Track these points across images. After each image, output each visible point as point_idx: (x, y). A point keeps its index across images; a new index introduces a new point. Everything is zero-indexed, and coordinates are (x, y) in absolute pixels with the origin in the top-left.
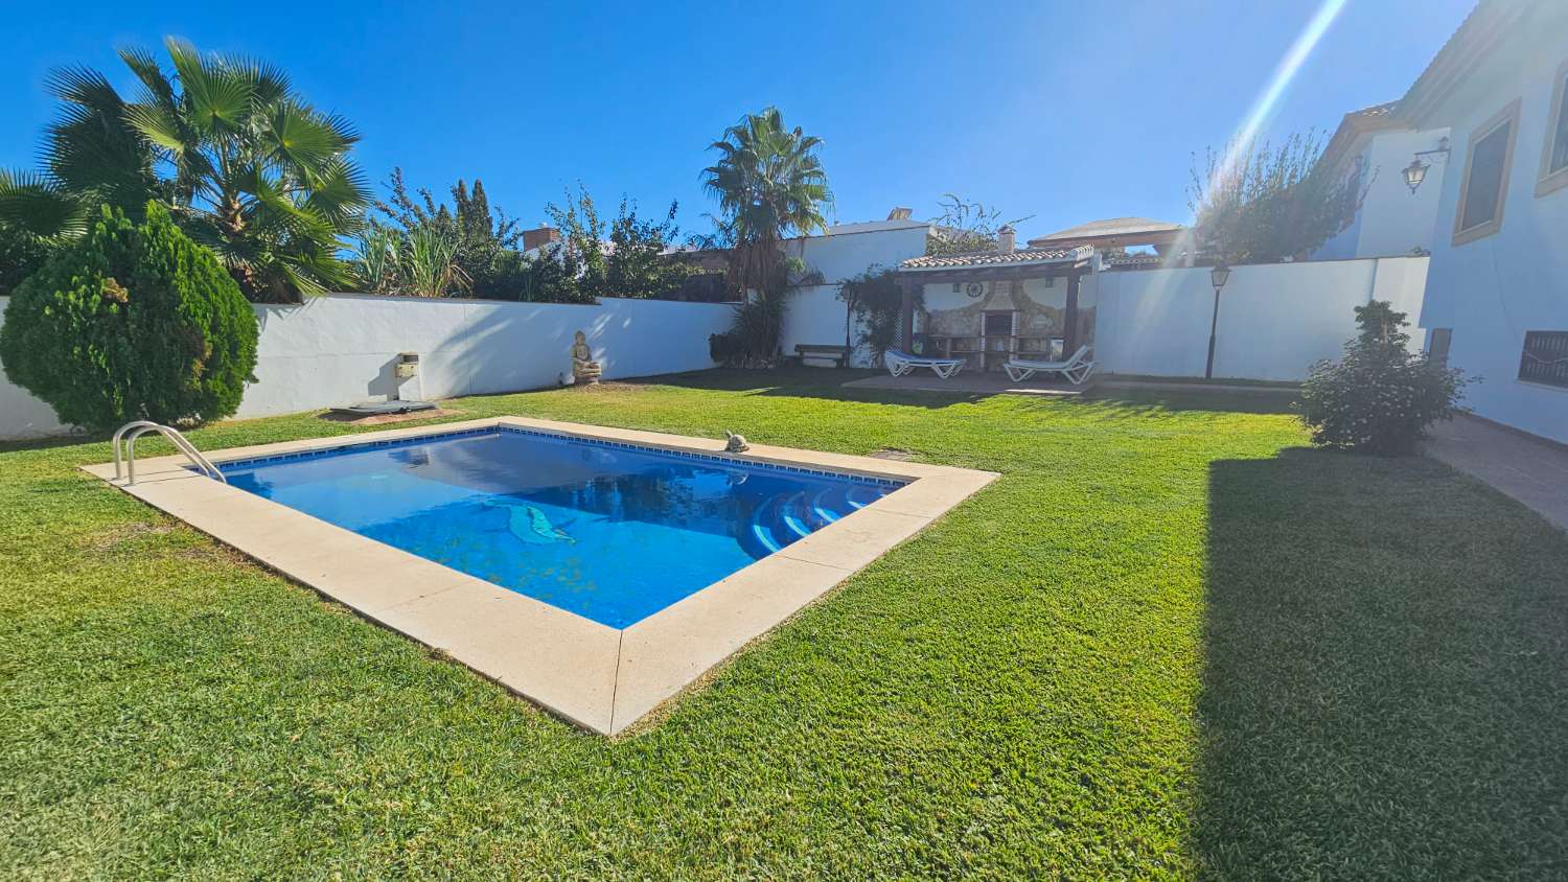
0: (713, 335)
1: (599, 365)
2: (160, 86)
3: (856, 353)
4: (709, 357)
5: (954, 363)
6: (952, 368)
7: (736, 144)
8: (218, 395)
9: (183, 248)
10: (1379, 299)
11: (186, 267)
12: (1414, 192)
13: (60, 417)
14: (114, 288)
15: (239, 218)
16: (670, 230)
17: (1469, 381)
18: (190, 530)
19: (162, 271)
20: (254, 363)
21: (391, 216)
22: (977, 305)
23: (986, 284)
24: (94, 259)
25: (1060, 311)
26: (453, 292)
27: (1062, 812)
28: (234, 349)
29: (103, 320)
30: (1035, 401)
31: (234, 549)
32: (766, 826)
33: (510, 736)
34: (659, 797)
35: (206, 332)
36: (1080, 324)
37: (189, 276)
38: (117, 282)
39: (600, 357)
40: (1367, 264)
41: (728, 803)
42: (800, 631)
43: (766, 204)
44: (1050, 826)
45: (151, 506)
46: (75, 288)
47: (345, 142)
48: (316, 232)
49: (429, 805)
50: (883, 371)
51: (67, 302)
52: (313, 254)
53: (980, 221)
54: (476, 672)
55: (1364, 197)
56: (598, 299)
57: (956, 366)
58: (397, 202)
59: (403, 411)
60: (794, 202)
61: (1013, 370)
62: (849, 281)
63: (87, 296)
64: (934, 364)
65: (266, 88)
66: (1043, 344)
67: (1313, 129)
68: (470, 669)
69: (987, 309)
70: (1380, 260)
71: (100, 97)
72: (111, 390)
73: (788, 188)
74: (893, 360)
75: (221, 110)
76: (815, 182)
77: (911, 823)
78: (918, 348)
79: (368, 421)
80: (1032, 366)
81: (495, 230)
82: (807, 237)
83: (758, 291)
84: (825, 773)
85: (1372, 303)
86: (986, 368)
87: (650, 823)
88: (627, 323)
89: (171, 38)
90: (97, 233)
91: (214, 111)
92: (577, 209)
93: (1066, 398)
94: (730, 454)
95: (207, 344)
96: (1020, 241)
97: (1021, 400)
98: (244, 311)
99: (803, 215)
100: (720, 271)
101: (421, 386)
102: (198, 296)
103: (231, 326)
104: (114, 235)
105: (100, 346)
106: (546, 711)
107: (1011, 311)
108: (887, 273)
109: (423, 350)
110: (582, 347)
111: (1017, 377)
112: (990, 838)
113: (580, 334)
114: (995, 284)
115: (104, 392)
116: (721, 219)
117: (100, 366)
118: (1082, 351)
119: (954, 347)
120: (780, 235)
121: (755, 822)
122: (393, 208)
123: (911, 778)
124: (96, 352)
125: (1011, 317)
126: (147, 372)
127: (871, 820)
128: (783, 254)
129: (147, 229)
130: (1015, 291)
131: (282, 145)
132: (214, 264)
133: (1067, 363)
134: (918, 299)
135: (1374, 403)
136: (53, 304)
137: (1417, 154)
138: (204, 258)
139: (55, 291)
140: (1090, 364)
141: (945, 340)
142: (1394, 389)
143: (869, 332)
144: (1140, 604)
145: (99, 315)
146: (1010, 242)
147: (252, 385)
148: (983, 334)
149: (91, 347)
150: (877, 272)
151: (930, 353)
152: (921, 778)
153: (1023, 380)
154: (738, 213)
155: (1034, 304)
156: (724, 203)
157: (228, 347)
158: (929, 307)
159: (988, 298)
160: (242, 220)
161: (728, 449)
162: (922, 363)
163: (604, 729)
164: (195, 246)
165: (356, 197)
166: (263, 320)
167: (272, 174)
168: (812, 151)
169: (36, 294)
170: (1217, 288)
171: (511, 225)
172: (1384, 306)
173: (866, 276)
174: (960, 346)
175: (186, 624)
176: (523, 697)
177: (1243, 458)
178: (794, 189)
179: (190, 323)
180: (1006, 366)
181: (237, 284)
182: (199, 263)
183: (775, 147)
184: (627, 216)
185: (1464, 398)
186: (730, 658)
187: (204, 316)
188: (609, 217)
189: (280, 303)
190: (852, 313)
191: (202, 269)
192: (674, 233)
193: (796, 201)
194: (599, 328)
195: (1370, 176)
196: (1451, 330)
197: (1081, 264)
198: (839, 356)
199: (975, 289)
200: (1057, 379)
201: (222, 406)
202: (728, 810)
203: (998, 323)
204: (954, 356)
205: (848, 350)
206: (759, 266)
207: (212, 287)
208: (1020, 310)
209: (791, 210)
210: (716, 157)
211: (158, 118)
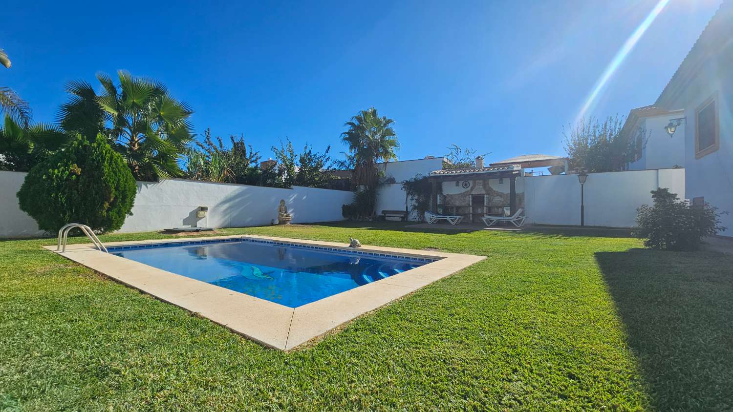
0: (344, 205)
1: (291, 215)
2: (112, 90)
3: (411, 214)
4: (342, 215)
5: (458, 217)
6: (457, 220)
7: (356, 123)
8: (113, 219)
9: (109, 153)
10: (662, 187)
11: (109, 161)
12: (672, 137)
13: (39, 226)
14: (75, 168)
15: (136, 145)
16: (326, 158)
17: (721, 214)
18: (85, 268)
19: (98, 162)
20: (132, 206)
21: (203, 148)
22: (468, 192)
23: (471, 182)
24: (70, 156)
25: (507, 194)
26: (227, 181)
27: (561, 390)
28: (124, 198)
29: (67, 182)
30: (499, 233)
31: (103, 274)
32: (377, 393)
33: (228, 348)
34: (311, 378)
35: (113, 190)
36: (517, 200)
37: (110, 165)
38: (77, 166)
39: (292, 212)
40: (653, 172)
41: (353, 381)
42: (391, 310)
43: (369, 147)
44: (557, 397)
45: (68, 259)
46: (58, 168)
47: (187, 113)
48: (169, 150)
49: (174, 377)
50: (423, 222)
51: (54, 173)
52: (166, 161)
53: (466, 156)
54: (214, 322)
55: (646, 143)
56: (292, 186)
57: (459, 219)
58: (206, 142)
59: (197, 231)
60: (381, 147)
61: (486, 220)
62: (407, 181)
63: (63, 171)
64: (448, 218)
65: (157, 92)
66: (500, 209)
67: (617, 114)
68: (211, 321)
69: (472, 193)
70: (659, 170)
71: (87, 93)
72: (64, 214)
73: (379, 140)
74: (428, 216)
75: (137, 99)
76: (392, 138)
77: (467, 393)
78: (440, 211)
79: (180, 234)
80: (495, 219)
81: (248, 156)
82: (388, 162)
83: (365, 186)
84: (411, 369)
85: (659, 189)
86: (473, 221)
87: (306, 389)
88: (305, 197)
89: (121, 71)
90: (73, 145)
91: (133, 100)
92: (285, 149)
93: (514, 231)
94: (352, 248)
95: (112, 195)
96: (486, 163)
97: (492, 232)
98: (131, 182)
99: (386, 153)
100: (348, 178)
101: (208, 221)
102: (112, 173)
103: (125, 188)
104: (80, 146)
105: (64, 193)
106: (250, 339)
107: (484, 194)
108: (425, 178)
109: (210, 206)
110: (283, 207)
111: (489, 224)
112: (519, 402)
113: (283, 201)
114: (475, 183)
115: (61, 215)
116: (349, 154)
117: (62, 203)
118: (519, 211)
119: (457, 211)
120: (375, 162)
121: (369, 390)
122: (205, 145)
123: (463, 371)
124: (62, 196)
125: (484, 197)
126: (83, 206)
127: (442, 391)
128: (377, 169)
129: (95, 145)
130: (485, 185)
131: (160, 114)
132: (122, 161)
133: (513, 217)
134: (440, 189)
135: (674, 224)
136: (47, 174)
137: (670, 120)
138: (118, 158)
139: (49, 169)
140: (524, 218)
141: (453, 208)
142: (684, 217)
143: (417, 205)
144: (577, 302)
145: (67, 179)
146: (481, 163)
147: (130, 216)
148: (471, 205)
149: (60, 194)
150: (420, 177)
151: (446, 213)
152: (469, 372)
153: (491, 225)
154: (357, 152)
155: (495, 191)
156: (351, 148)
157: (121, 197)
158: (445, 193)
159: (472, 189)
160: (138, 146)
161: (350, 246)
162: (442, 217)
163: (282, 348)
164: (115, 153)
165: (188, 136)
166: (140, 188)
167: (155, 127)
168: (390, 126)
169: (41, 170)
170: (582, 183)
171: (256, 154)
172: (665, 190)
173: (415, 179)
174: (460, 211)
175: (68, 299)
176: (238, 333)
177: (610, 251)
178: (382, 141)
179: (106, 185)
180: (483, 219)
181: (130, 170)
182: (115, 159)
183: (373, 123)
184: (307, 152)
185: (721, 222)
186: (353, 320)
187: (113, 183)
188: (299, 152)
189: (148, 181)
190: (408, 196)
191: (116, 163)
192: (328, 159)
193: (382, 147)
194: (291, 199)
195: (647, 135)
196: (703, 198)
197: (516, 172)
198: (403, 215)
199: (466, 185)
200: (508, 224)
201: (114, 225)
202: (353, 385)
203: (478, 200)
204: (457, 215)
205: (407, 213)
206: (365, 175)
207: (119, 170)
208: (488, 194)
209: (381, 150)
210: (347, 129)
211: (109, 101)
